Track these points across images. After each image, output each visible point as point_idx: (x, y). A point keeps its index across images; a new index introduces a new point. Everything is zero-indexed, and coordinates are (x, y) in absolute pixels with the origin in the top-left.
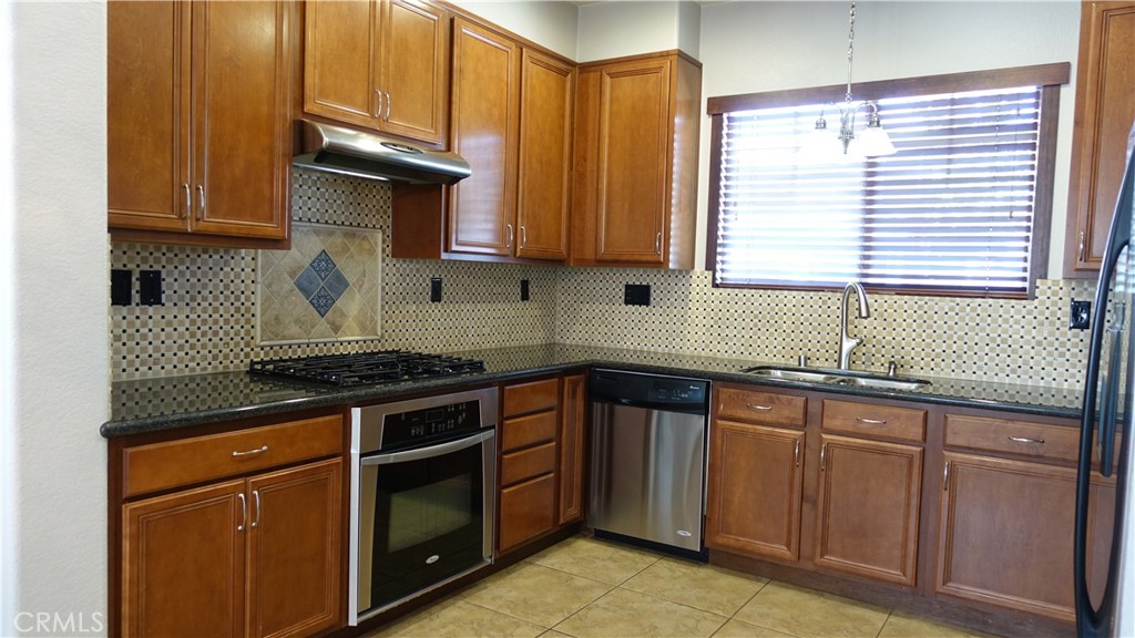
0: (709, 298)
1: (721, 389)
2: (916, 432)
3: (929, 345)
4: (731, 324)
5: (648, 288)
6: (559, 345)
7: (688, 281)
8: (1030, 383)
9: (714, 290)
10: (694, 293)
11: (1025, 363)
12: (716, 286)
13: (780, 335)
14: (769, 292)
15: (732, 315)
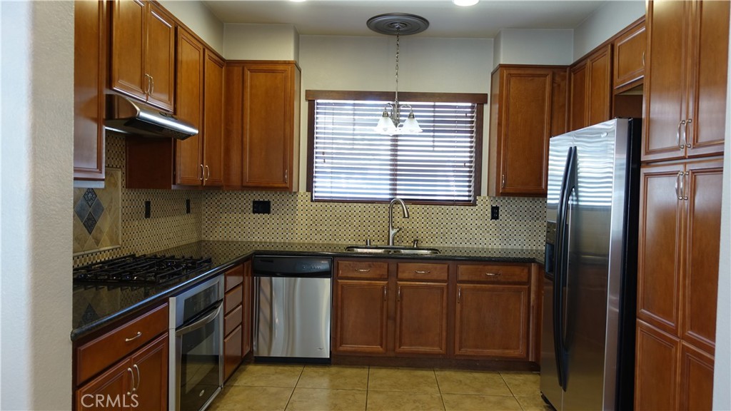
0: (309, 208)
1: (340, 262)
2: (444, 276)
3: (430, 230)
4: (323, 223)
5: (269, 203)
6: (204, 241)
7: (295, 198)
8: (475, 246)
9: (312, 203)
10: (299, 205)
11: (473, 237)
12: (312, 201)
13: (352, 228)
14: (346, 204)
15: (324, 218)
